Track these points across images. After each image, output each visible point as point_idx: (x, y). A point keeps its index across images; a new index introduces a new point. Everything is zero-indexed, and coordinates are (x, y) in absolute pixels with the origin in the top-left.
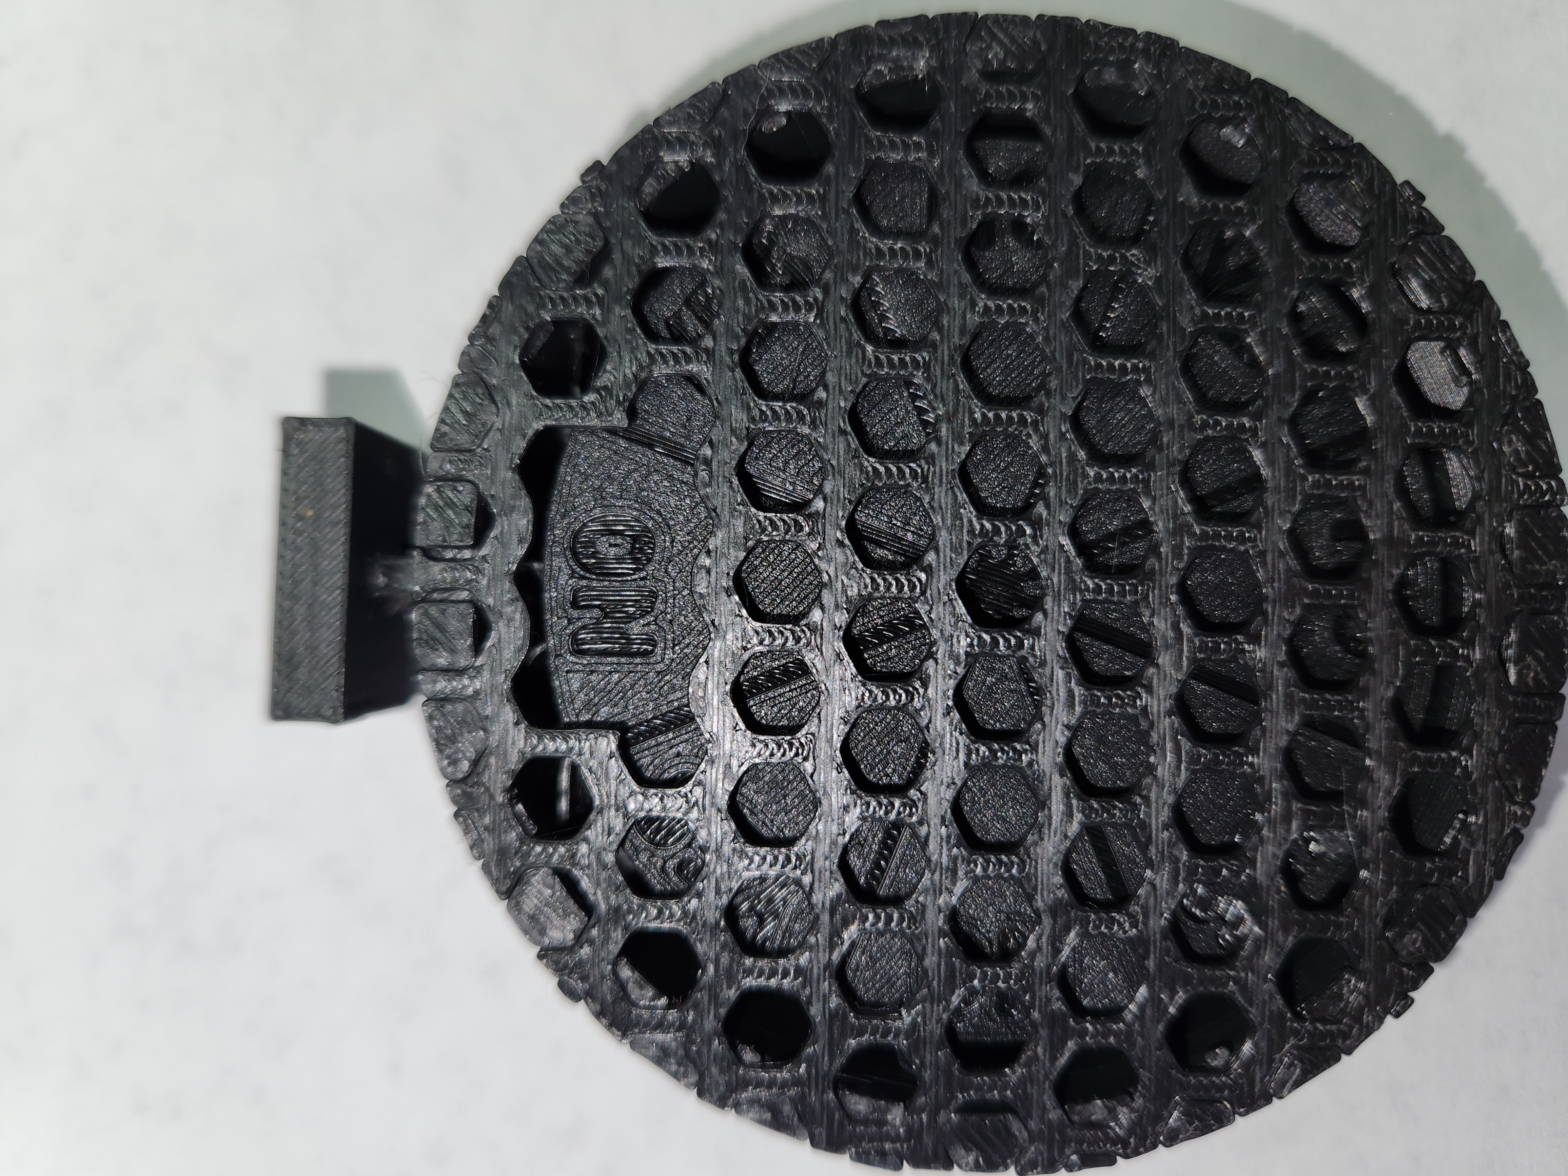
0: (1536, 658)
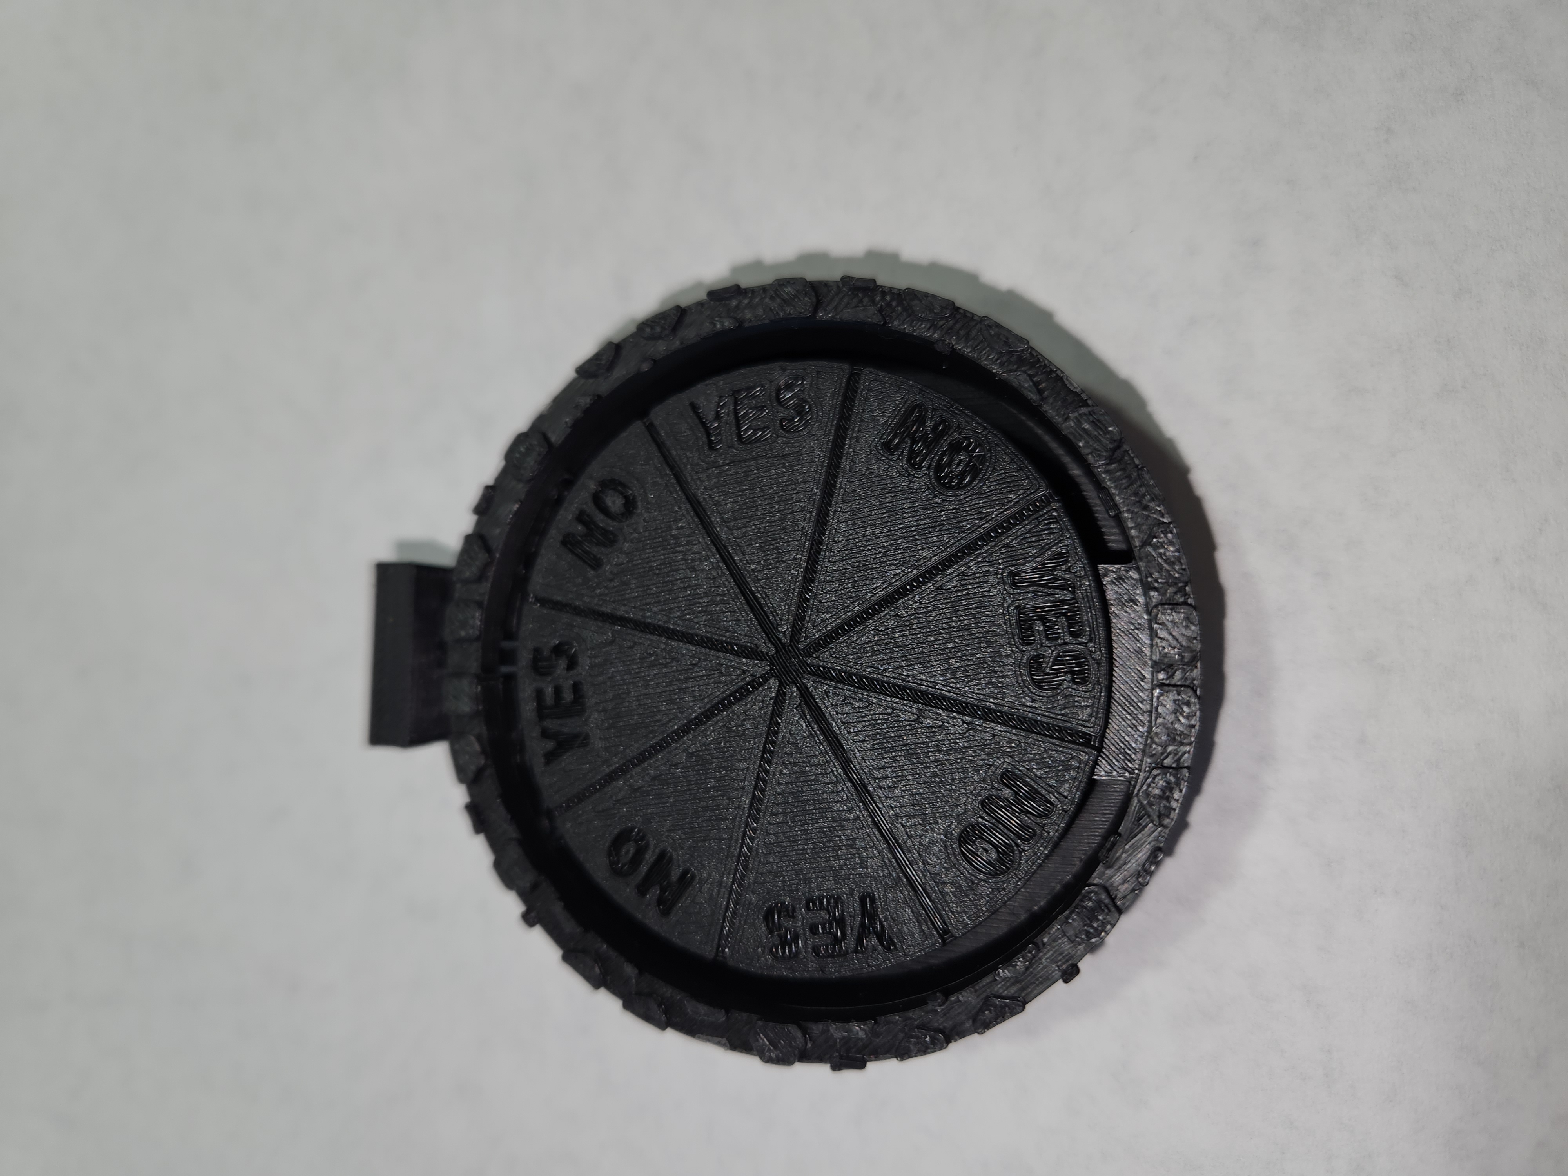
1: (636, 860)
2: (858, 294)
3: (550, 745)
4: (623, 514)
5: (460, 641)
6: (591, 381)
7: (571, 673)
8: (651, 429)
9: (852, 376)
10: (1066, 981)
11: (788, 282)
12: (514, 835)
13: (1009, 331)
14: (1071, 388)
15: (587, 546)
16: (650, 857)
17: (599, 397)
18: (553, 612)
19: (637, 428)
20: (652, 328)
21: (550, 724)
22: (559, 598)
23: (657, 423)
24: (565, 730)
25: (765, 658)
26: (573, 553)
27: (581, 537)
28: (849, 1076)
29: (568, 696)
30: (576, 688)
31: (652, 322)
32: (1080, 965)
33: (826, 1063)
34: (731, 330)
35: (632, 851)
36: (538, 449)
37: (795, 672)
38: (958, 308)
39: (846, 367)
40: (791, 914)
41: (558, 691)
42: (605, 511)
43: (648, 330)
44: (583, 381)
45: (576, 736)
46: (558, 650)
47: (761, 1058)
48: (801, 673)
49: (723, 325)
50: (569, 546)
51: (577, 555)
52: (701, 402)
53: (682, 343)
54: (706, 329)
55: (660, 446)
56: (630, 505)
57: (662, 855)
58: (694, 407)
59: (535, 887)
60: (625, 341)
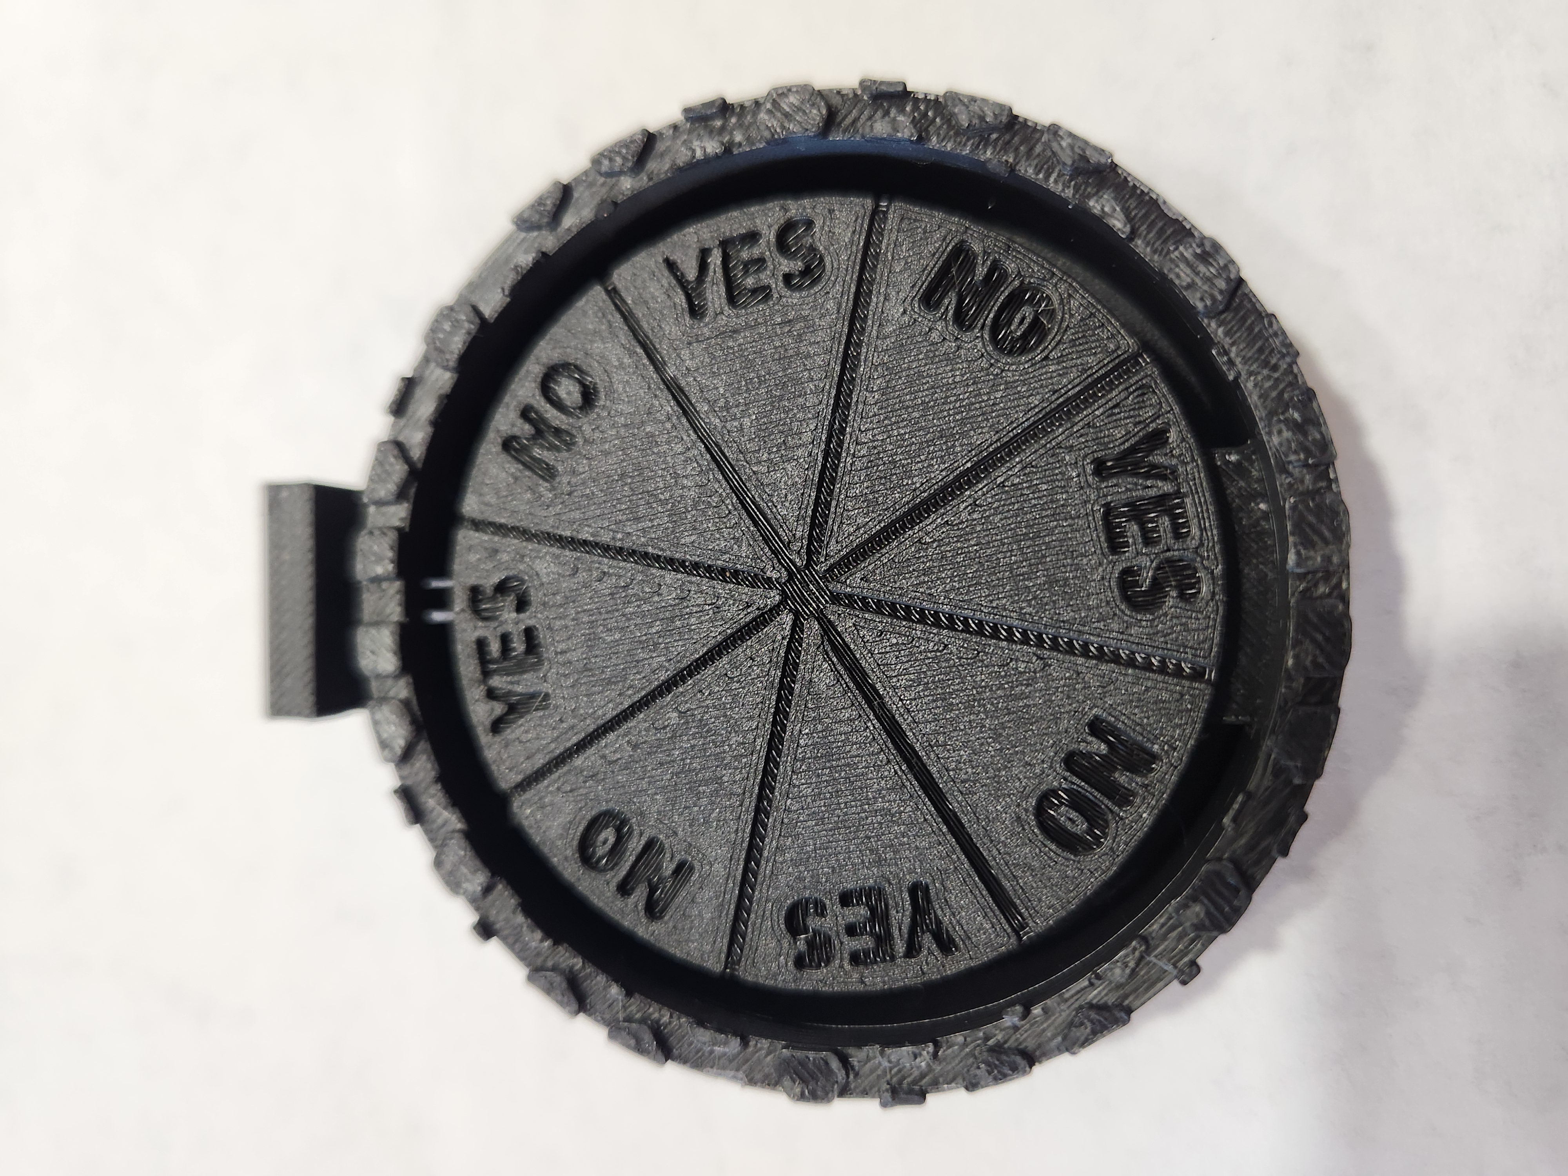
0: (1314, 641)
1: (617, 849)
2: (882, 104)
3: (499, 709)
4: (581, 408)
5: (377, 580)
6: (535, 234)
7: (522, 616)
8: (613, 293)
9: (875, 212)
10: (1184, 983)
11: (789, 90)
12: (459, 826)
13: (1086, 143)
14: (1170, 215)
15: (537, 452)
16: (635, 845)
17: (544, 254)
18: (496, 539)
19: (596, 294)
20: (611, 160)
21: (496, 682)
22: (503, 521)
23: (620, 286)
24: (519, 689)
25: (775, 586)
26: (519, 461)
27: (526, 439)
28: (904, 1114)
29: (519, 646)
30: (529, 634)
31: (610, 152)
32: (1201, 961)
33: (873, 1097)
34: (717, 156)
35: (612, 840)
36: (466, 325)
37: (814, 602)
38: (1017, 117)
39: (869, 203)
40: (821, 909)
41: (505, 639)
42: (558, 404)
43: (606, 162)
44: (523, 235)
45: (533, 696)
46: (502, 588)
47: (789, 1095)
48: (822, 604)
49: (704, 149)
50: (513, 453)
51: (524, 464)
52: (677, 257)
53: (650, 179)
54: (682, 156)
55: (628, 317)
56: (589, 397)
57: (651, 844)
58: (671, 265)
59: (488, 890)
60: (577, 180)
